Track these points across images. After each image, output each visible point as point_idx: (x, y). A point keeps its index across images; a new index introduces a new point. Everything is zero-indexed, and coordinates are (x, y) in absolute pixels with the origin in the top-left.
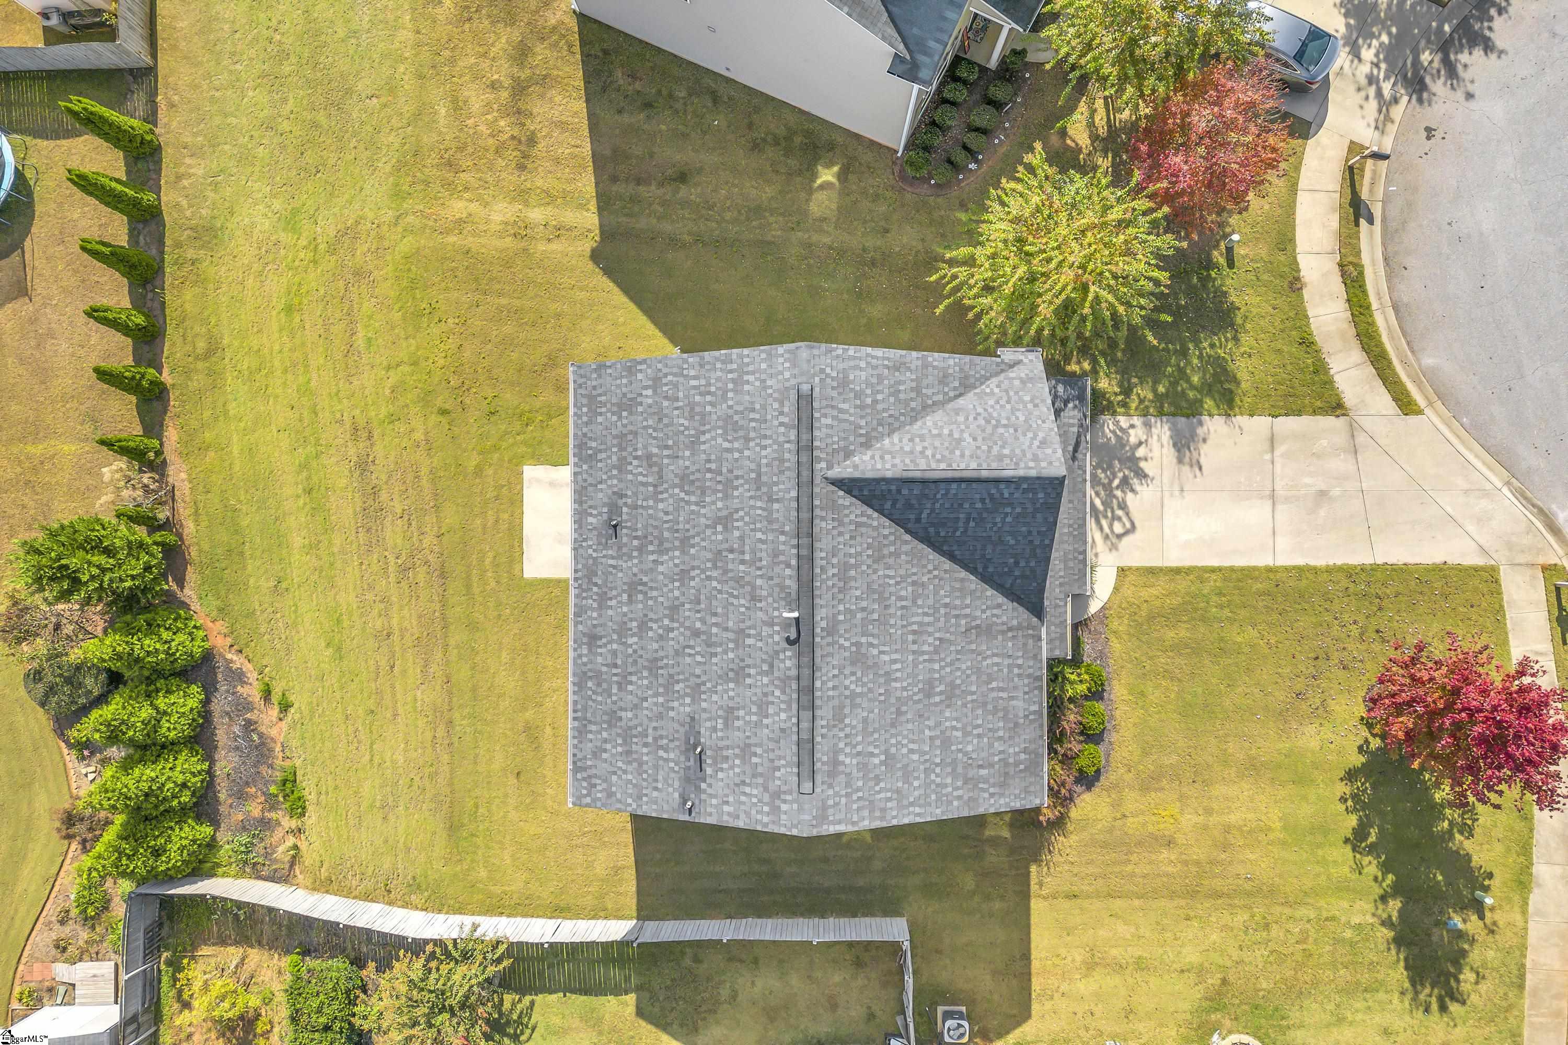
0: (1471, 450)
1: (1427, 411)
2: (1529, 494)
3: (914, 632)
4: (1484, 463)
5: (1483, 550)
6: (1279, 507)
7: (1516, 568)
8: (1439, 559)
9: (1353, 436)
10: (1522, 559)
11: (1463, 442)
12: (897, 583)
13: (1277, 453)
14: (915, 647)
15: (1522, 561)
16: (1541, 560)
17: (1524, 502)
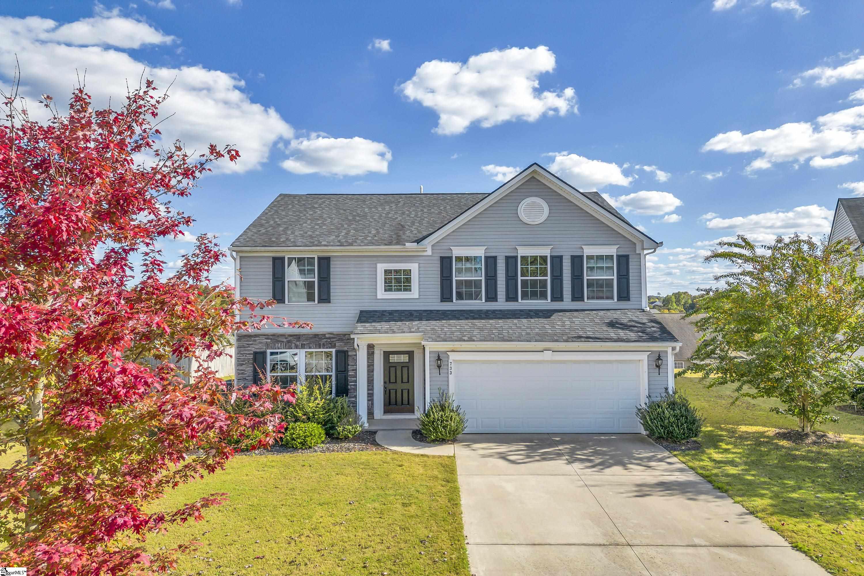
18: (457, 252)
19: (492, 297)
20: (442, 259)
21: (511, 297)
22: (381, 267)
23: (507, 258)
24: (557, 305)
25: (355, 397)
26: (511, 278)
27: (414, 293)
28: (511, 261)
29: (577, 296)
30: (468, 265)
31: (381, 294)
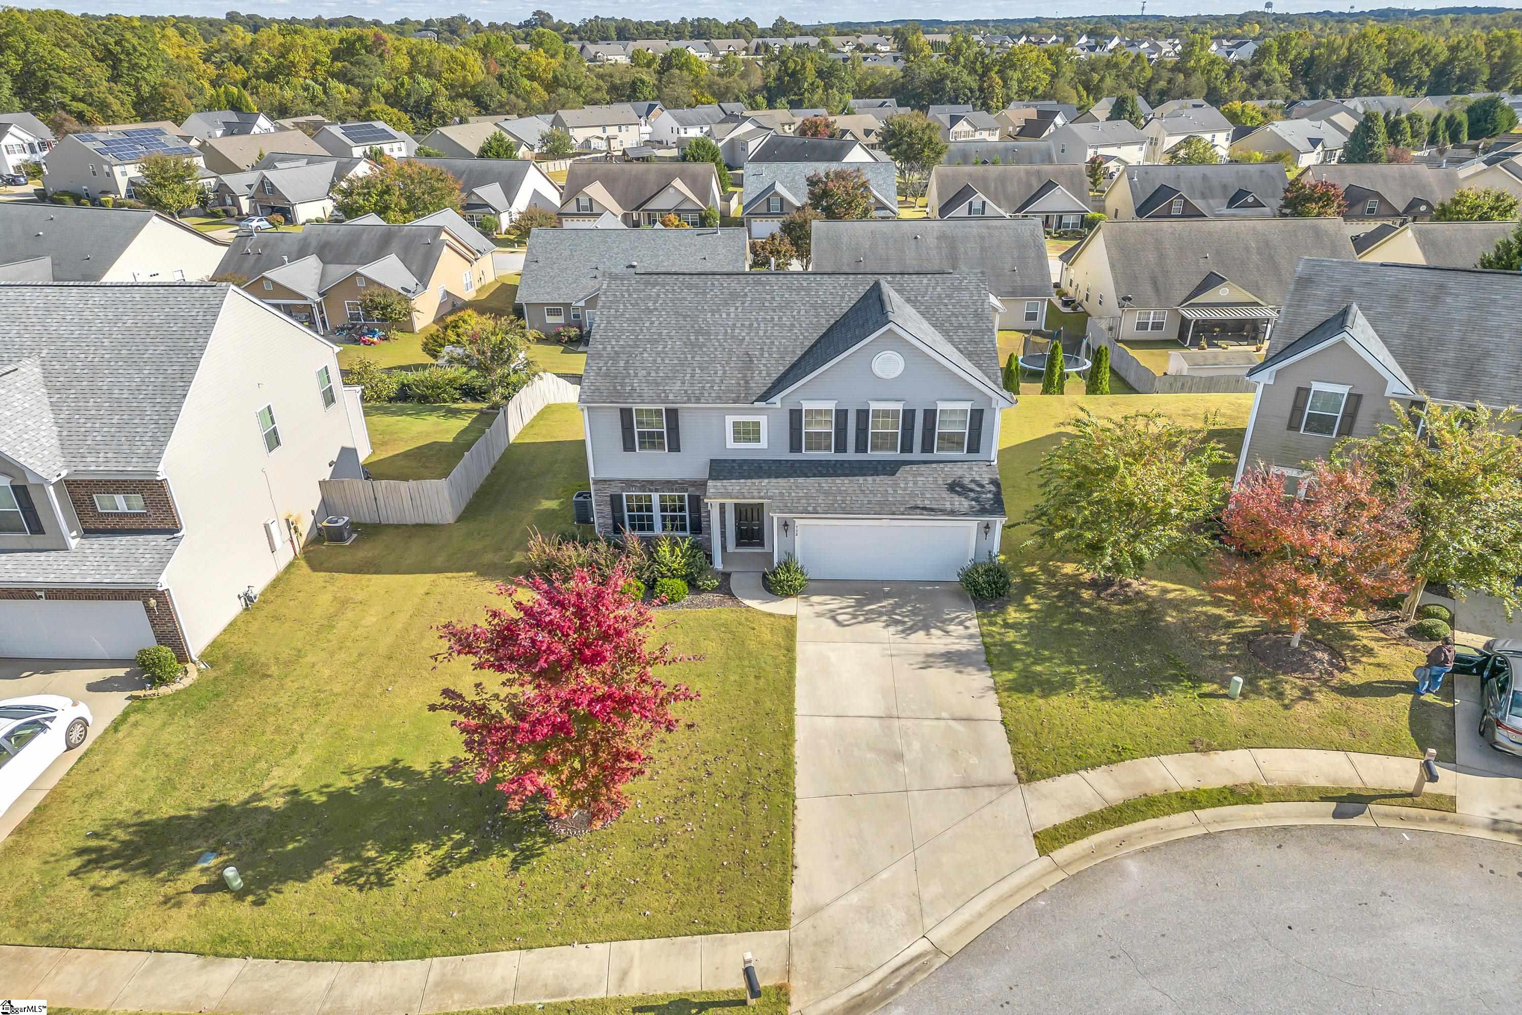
0: (991, 906)
1: (1045, 860)
2: (921, 977)
3: (751, 325)
4: (969, 924)
5: (815, 911)
6: (876, 722)
7: (784, 952)
8: (800, 858)
9: (990, 786)
10: (800, 960)
11: (1003, 899)
12: (793, 317)
13: (952, 723)
14: (739, 325)
15: (796, 959)
16: (797, 985)
17: (905, 971)
18: (806, 406)
19: (841, 447)
20: (792, 412)
21: (861, 447)
22: (730, 420)
23: (858, 411)
24: (907, 457)
25: (709, 534)
26: (862, 430)
27: (763, 444)
28: (863, 415)
29: (927, 447)
30: (819, 418)
31: (730, 444)
